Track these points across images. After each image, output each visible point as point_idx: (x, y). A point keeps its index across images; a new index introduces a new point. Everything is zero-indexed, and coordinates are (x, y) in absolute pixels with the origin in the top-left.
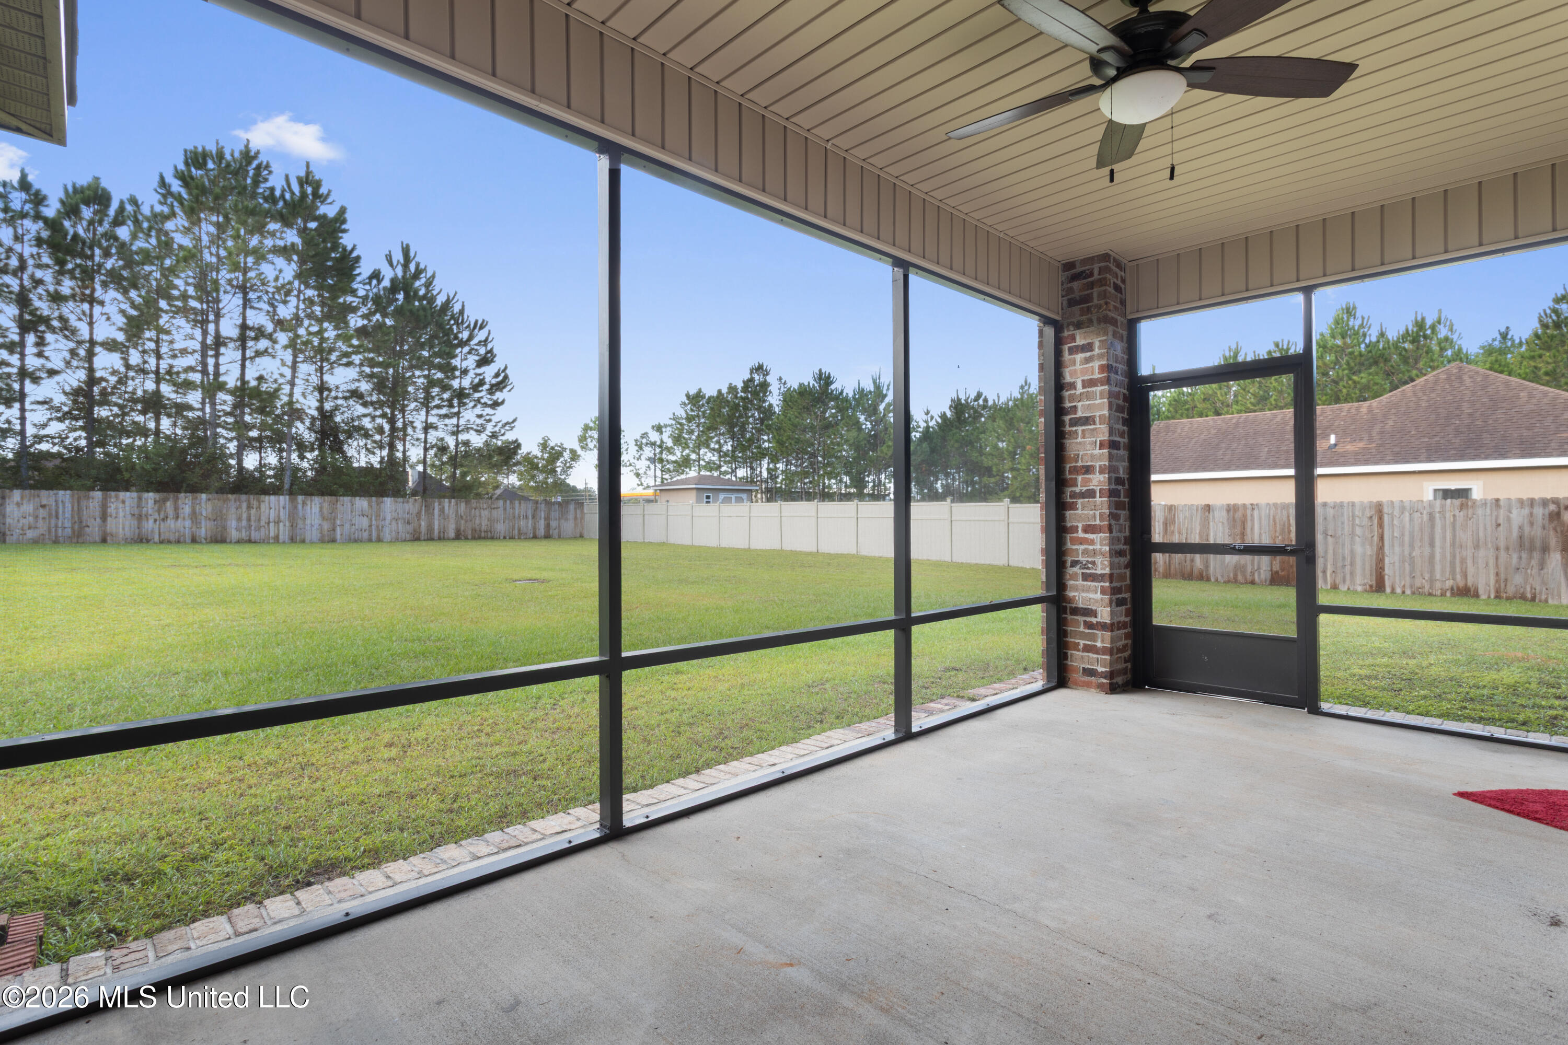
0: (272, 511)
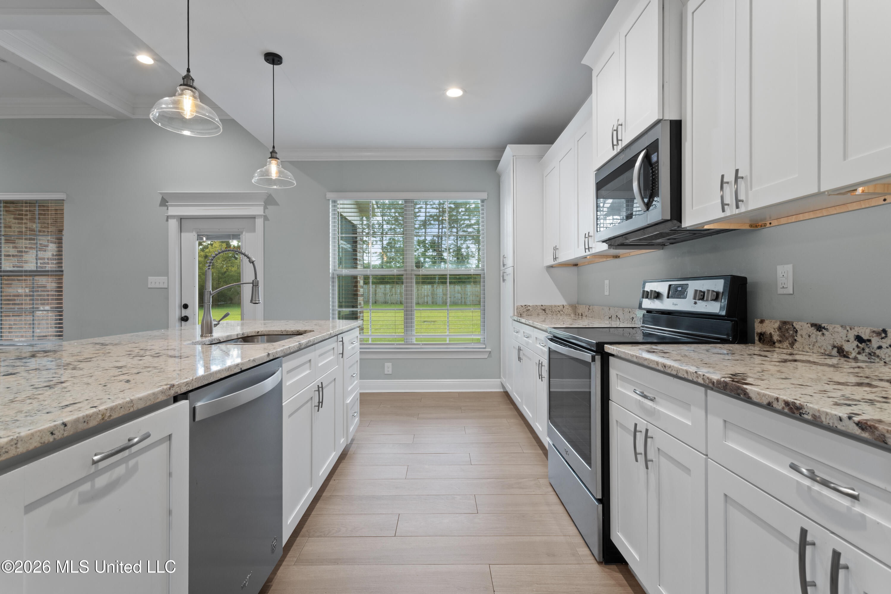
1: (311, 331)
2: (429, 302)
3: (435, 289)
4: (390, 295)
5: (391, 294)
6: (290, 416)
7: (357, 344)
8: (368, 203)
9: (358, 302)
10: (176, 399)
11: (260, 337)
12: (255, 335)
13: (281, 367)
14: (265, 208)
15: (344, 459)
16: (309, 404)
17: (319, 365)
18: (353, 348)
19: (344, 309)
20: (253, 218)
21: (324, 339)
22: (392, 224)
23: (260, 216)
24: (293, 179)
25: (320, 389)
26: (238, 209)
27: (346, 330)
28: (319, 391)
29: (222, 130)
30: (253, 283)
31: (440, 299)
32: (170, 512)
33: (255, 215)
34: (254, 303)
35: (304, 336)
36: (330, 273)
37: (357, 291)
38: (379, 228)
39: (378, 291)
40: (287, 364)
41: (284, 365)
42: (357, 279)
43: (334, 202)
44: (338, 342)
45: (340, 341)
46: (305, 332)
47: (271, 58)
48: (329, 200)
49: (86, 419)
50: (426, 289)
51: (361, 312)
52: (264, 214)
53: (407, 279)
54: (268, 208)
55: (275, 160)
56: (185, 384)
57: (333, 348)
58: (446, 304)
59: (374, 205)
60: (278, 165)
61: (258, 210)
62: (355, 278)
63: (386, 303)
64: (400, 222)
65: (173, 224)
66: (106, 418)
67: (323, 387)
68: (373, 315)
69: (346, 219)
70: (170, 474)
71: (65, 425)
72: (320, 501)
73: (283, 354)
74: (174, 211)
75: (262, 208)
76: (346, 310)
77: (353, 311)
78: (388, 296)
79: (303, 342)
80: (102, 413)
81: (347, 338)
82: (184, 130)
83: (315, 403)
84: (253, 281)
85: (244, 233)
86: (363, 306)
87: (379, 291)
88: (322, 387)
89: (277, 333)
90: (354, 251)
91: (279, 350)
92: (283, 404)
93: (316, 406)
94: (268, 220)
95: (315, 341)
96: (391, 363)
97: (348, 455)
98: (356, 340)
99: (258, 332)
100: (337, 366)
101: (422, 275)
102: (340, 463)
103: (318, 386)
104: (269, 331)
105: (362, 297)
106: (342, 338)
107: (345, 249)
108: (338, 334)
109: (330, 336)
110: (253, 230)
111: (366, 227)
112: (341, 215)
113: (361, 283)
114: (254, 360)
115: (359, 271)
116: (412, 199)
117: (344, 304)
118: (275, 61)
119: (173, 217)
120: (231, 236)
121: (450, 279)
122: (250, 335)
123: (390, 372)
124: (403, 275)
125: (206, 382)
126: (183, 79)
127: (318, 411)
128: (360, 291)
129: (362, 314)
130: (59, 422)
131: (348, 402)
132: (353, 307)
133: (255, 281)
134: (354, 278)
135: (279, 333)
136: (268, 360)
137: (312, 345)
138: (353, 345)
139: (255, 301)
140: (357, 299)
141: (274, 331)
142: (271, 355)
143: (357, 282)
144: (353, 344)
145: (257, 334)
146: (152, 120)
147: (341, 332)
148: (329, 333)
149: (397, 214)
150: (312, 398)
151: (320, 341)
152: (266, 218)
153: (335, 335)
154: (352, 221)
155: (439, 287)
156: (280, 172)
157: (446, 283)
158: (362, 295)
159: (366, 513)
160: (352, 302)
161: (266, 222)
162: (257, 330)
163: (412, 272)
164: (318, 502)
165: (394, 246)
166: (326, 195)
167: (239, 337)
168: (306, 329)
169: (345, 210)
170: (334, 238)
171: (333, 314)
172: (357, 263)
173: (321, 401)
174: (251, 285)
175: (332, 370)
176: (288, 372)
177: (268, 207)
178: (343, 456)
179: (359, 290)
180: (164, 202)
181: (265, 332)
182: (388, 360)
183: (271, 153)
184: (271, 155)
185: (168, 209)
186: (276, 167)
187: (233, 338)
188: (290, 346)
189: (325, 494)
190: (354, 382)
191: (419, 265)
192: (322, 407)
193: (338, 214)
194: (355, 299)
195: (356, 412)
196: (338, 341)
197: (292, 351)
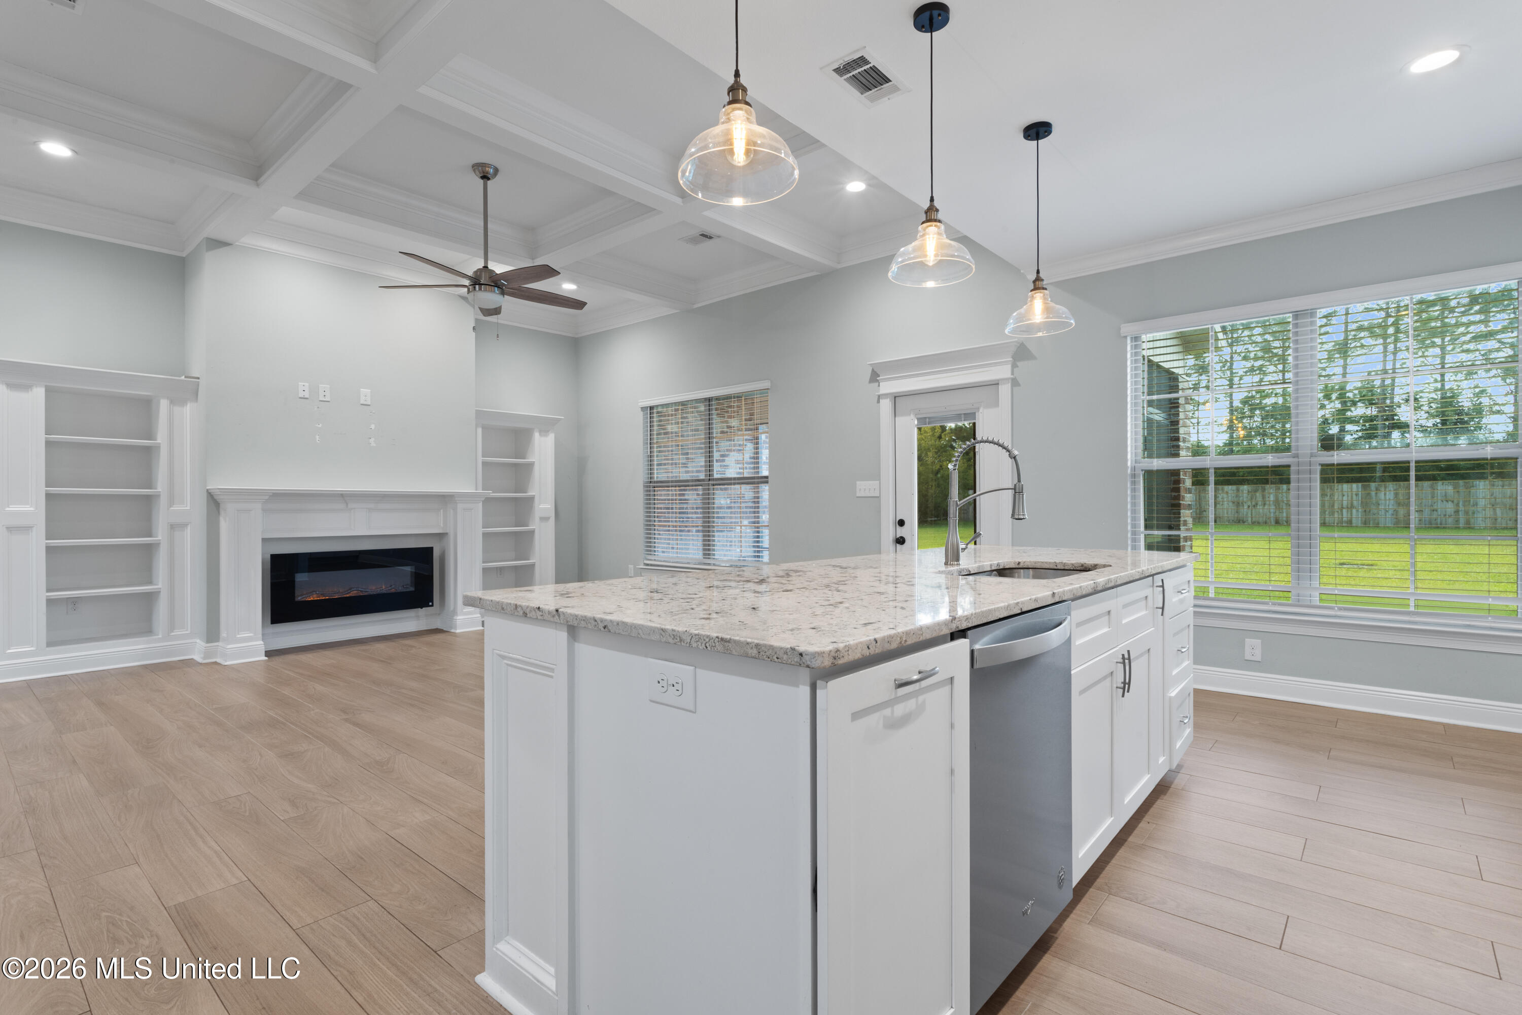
0: (1345, 498)
1: (1104, 566)
2: (1354, 521)
3: (1373, 493)
4: (1249, 507)
5: (1253, 503)
6: (1082, 692)
7: (1189, 595)
8: (1206, 332)
9: (1182, 519)
10: (955, 635)
11: (1022, 570)
12: (1014, 567)
13: (1070, 615)
14: (1014, 366)
15: (1165, 795)
16: (1107, 682)
17: (1124, 622)
18: (1181, 601)
19: (1156, 532)
20: (996, 384)
21: (1132, 579)
22: (1256, 359)
23: (1005, 380)
24: (1071, 317)
25: (1126, 660)
26: (971, 373)
27: (1170, 568)
28: (1124, 663)
29: (974, 270)
30: (1015, 489)
31: (1389, 515)
32: (952, 772)
33: (998, 380)
34: (1016, 519)
35: (1097, 572)
36: (1127, 467)
37: (1178, 498)
38: (1223, 369)
39: (1220, 497)
40: (1079, 612)
41: (1073, 613)
42: (1179, 475)
43: (1136, 339)
44: (1155, 588)
45: (1157, 586)
46: (1094, 567)
47: (1033, 132)
48: (1126, 337)
49: (889, 640)
50: (1345, 494)
51: (1186, 539)
52: (1012, 376)
53: (1298, 472)
54: (1018, 367)
55: (1041, 292)
56: (966, 618)
57: (1146, 597)
58: (1407, 527)
59: (1218, 334)
60: (1045, 298)
61: (1002, 372)
62: (1175, 473)
63: (1239, 522)
64: (1275, 351)
65: (886, 405)
66: (903, 643)
67: (1131, 658)
68: (1216, 543)
69: (1159, 366)
70: (952, 726)
71: (876, 641)
72: (1123, 847)
73: (1072, 596)
74: (889, 387)
75: (1009, 367)
76: (1158, 534)
77: (1169, 536)
78: (1246, 507)
79: (1101, 582)
80: (900, 636)
81: (1171, 581)
82: (925, 281)
83: (1117, 682)
84: (1015, 485)
85: (981, 410)
86: (1191, 526)
87: (1223, 498)
88: (1129, 659)
89: (1047, 566)
90: (1172, 425)
91: (1066, 589)
92: (1072, 672)
93: (1120, 688)
94: (1018, 385)
95: (1118, 580)
96: (1259, 639)
97: (1171, 789)
98: (1186, 587)
99: (1019, 563)
100: (1153, 629)
101: (1338, 465)
102: (1158, 798)
103: (1123, 655)
104: (1035, 563)
105: (1189, 509)
106: (1162, 580)
107: (1157, 423)
108: (1154, 572)
109: (1142, 576)
110: (996, 403)
111: (1193, 372)
112: (1149, 361)
113: (1188, 482)
114: (1036, 600)
115: (1184, 461)
116: (1311, 309)
117: (1155, 522)
118: (1041, 134)
119: (886, 396)
120: (963, 416)
121: (1416, 471)
122: (1007, 567)
123: (1258, 658)
124: (1289, 466)
125: (985, 621)
126: (926, 213)
127: (1123, 696)
128: (1186, 499)
129: (1189, 543)
130: (872, 638)
131: (1173, 694)
132: (1170, 528)
133: (1017, 485)
134: (1173, 476)
135: (1052, 567)
136: (1053, 602)
137: (1113, 588)
138: (1182, 596)
139: (1019, 515)
140: (1179, 513)
141: (1043, 562)
142: (1056, 595)
143: (1178, 482)
144: (1182, 593)
145: (1017, 567)
146: (891, 279)
147: (1160, 570)
148: (1140, 570)
149: (1269, 337)
150: (1112, 673)
151: (1125, 581)
152: (1015, 383)
153: (1149, 574)
154: (1172, 370)
155: (1385, 488)
156: (1047, 310)
157: (1407, 479)
158: (1189, 507)
159: (1214, 892)
160: (1169, 519)
161: (1015, 389)
162: (1017, 560)
163: (1312, 459)
164: (1121, 847)
165: (1261, 403)
166: (1120, 329)
167: (993, 568)
168: (1096, 563)
169: (1158, 351)
170: (1136, 404)
171: (1134, 540)
172: (1178, 446)
173: (1127, 681)
174: (1011, 492)
175: (1146, 633)
176: (1079, 625)
177: (1019, 364)
178: (1161, 789)
179: (1184, 497)
180: (875, 377)
181: (1029, 564)
182: (1254, 633)
183: (1034, 282)
184: (1035, 285)
185: (879, 386)
186: (1041, 303)
187: (985, 570)
188: (1082, 584)
189: (1131, 839)
190: (1182, 663)
191: (1328, 443)
192: (1128, 691)
193: (1144, 359)
194: (1174, 513)
195: (1187, 717)
196: (1155, 585)
197: (1084, 593)
